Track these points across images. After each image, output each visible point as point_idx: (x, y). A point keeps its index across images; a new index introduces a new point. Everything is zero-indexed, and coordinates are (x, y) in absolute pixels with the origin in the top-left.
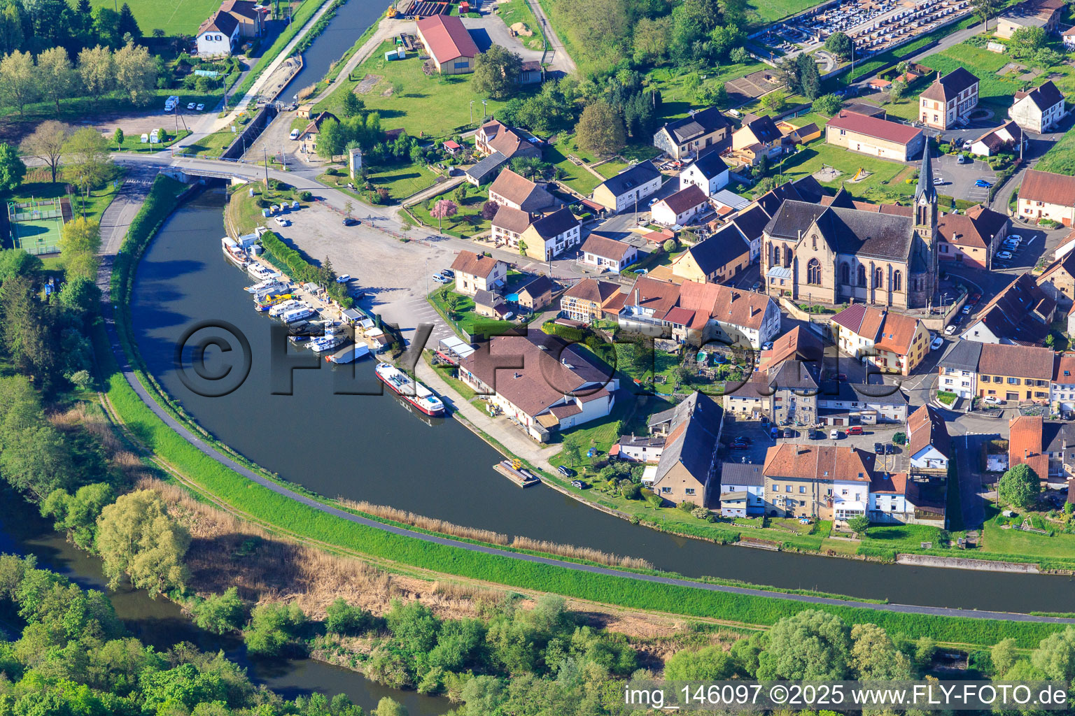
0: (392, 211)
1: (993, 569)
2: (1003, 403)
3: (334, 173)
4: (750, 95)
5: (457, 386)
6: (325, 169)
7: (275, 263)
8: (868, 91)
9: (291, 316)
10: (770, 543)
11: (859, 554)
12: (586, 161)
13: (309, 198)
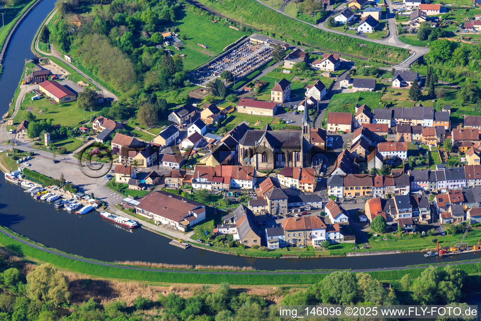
0: (70, 156)
1: (383, 254)
2: (355, 197)
3: (38, 144)
4: (198, 98)
5: (137, 216)
6: (33, 143)
7: (32, 180)
8: (243, 92)
9: (51, 199)
10: (295, 256)
11: (331, 255)
12: (144, 129)
13: (33, 154)
